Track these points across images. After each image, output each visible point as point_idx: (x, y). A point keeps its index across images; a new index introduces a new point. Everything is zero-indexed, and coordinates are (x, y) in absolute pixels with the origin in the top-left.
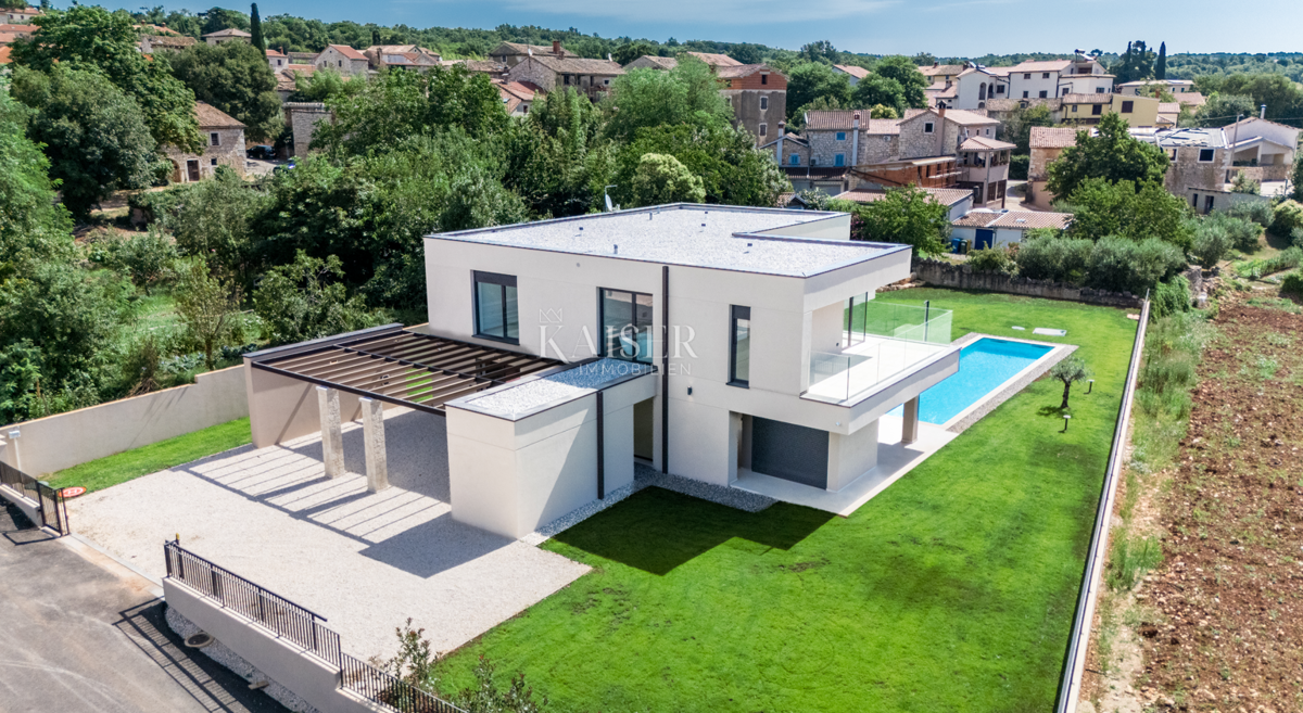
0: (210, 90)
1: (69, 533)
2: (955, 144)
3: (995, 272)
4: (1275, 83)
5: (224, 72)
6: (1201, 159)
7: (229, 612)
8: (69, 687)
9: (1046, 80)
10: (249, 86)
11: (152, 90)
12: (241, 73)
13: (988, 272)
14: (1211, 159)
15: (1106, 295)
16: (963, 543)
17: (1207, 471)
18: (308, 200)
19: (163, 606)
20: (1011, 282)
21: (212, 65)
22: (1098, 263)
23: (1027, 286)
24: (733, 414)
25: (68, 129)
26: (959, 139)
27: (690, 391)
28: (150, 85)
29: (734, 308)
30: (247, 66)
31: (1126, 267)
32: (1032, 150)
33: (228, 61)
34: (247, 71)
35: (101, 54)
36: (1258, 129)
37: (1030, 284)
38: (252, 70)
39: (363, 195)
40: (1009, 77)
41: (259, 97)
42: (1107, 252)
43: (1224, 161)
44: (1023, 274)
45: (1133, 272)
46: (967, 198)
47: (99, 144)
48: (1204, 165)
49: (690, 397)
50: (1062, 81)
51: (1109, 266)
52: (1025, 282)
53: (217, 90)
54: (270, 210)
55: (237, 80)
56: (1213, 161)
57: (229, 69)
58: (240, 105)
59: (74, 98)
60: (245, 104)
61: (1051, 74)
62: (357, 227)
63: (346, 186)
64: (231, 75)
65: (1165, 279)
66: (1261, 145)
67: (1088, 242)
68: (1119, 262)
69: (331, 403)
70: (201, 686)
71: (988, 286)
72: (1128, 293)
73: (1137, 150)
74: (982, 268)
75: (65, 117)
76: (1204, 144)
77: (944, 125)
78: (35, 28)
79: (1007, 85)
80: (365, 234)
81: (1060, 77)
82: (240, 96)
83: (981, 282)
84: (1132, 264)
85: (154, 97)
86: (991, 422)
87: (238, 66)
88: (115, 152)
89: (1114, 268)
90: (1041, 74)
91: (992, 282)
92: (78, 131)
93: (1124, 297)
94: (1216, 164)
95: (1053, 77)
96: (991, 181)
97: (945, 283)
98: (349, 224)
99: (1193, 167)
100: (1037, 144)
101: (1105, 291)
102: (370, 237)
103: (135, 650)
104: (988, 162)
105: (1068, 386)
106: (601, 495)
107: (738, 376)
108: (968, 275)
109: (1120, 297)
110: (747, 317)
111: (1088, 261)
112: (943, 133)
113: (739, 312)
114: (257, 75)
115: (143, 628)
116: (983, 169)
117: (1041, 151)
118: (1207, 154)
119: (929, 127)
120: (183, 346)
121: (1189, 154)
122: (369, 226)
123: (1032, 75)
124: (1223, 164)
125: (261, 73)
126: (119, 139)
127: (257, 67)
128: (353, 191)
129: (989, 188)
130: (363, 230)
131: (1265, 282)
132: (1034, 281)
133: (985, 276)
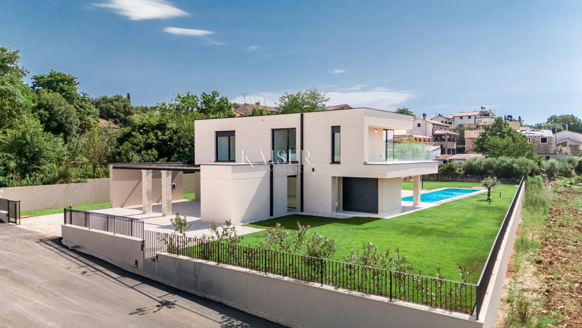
0: (107, 114)
1: (20, 224)
2: (431, 132)
3: (453, 173)
4: (571, 119)
5: (112, 107)
6: (542, 142)
7: (92, 230)
8: (10, 256)
9: (470, 119)
10: (123, 113)
11: (81, 107)
12: (119, 107)
13: (450, 173)
14: (546, 142)
15: (505, 180)
16: (445, 224)
17: (559, 226)
18: (144, 128)
19: (61, 238)
20: (461, 177)
21: (108, 104)
22: (499, 166)
23: (468, 179)
24: (334, 178)
25: (43, 114)
26: (433, 129)
27: (313, 170)
28: (81, 104)
29: (333, 127)
30: (122, 104)
31: (512, 168)
32: (466, 140)
33: (114, 102)
34: (122, 107)
35: (62, 91)
36: (566, 134)
37: (469, 177)
38: (125, 106)
39: (169, 126)
40: (453, 118)
41: (127, 118)
42: (503, 162)
43: (552, 143)
44: (465, 174)
45: (516, 169)
46: (438, 149)
47: (56, 121)
48: (543, 144)
49: (313, 173)
50: (476, 120)
51: (504, 167)
52: (467, 177)
53: (109, 114)
54: (127, 133)
55: (117, 110)
56: (547, 143)
57: (114, 106)
58: (118, 120)
59: (48, 102)
60: (120, 121)
61: (472, 117)
62: (166, 139)
63: (163, 122)
64: (115, 108)
65: (531, 175)
66: (568, 141)
67: (494, 159)
68: (509, 165)
69: (148, 177)
70: (75, 258)
71: (450, 179)
72: (514, 179)
73: (512, 133)
74: (447, 171)
75: (43, 109)
76: (542, 136)
77: (426, 124)
78: (34, 80)
79: (453, 122)
80: (169, 143)
81: (475, 118)
82: (119, 117)
83: (447, 178)
84: (515, 165)
85: (82, 110)
86: (455, 202)
87: (118, 104)
88: (63, 124)
89: (507, 168)
90: (467, 117)
91: (452, 177)
92: (47, 115)
93: (513, 180)
94: (549, 144)
95: (473, 118)
96: (448, 148)
97: (431, 179)
98: (162, 138)
99: (538, 146)
100: (468, 137)
101: (504, 178)
102: (171, 145)
103: (45, 249)
104: (446, 140)
105: (489, 190)
106: (272, 214)
107: (335, 160)
108: (441, 175)
109: (511, 181)
110: (339, 132)
111: (494, 166)
112: (426, 128)
113: (335, 129)
114: (127, 109)
115: (50, 244)
116: (444, 142)
117: (470, 140)
118: (544, 140)
119: (419, 125)
120: (83, 176)
121: (536, 140)
122: (171, 139)
123: (464, 117)
124: (552, 144)
125: (129, 108)
126: (66, 119)
127: (127, 105)
128: (165, 124)
129: (448, 151)
130: (168, 141)
131: (578, 185)
132: (471, 176)
133: (449, 175)
